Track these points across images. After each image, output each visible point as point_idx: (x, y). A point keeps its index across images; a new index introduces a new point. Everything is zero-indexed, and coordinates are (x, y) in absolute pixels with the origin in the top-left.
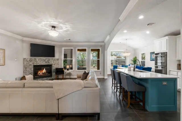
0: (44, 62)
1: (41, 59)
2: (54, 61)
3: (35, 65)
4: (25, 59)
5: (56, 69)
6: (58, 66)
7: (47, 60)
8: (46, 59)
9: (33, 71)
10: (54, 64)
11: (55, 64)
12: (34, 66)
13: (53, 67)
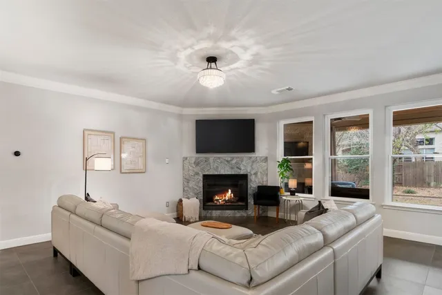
0: (227, 168)
1: (219, 158)
2: (254, 166)
3: (206, 173)
4: (186, 158)
5: (258, 187)
6: (265, 179)
7: (234, 161)
8: (233, 159)
9: (202, 190)
10: (252, 173)
11: (256, 174)
12: (205, 177)
13: (251, 180)
